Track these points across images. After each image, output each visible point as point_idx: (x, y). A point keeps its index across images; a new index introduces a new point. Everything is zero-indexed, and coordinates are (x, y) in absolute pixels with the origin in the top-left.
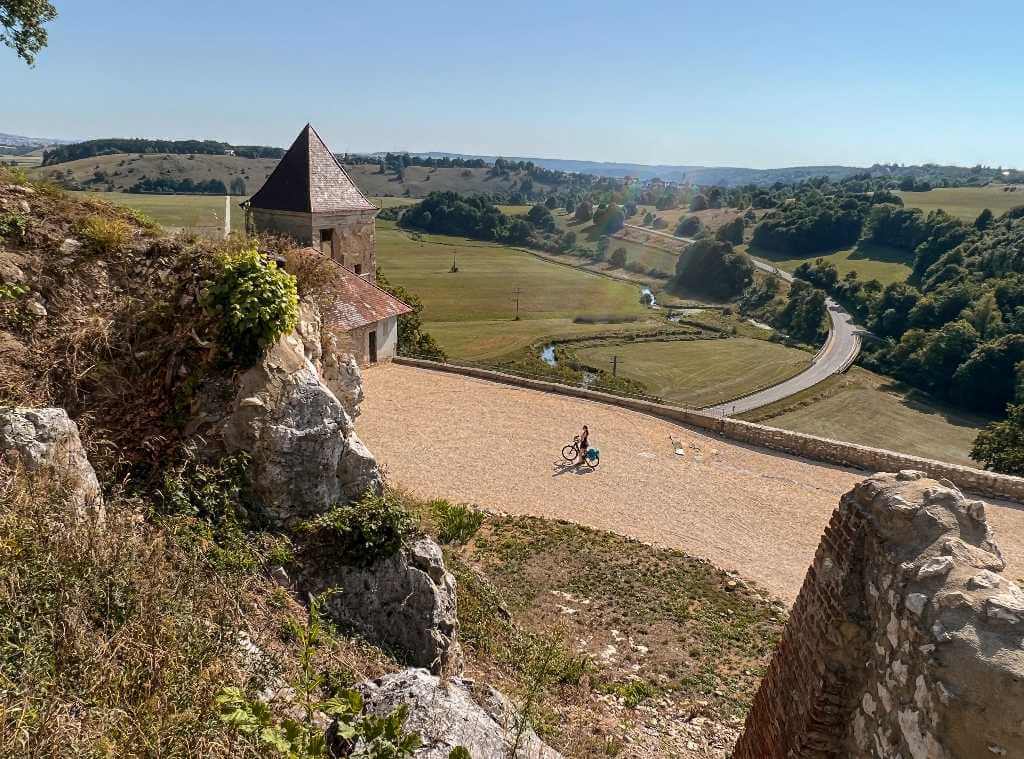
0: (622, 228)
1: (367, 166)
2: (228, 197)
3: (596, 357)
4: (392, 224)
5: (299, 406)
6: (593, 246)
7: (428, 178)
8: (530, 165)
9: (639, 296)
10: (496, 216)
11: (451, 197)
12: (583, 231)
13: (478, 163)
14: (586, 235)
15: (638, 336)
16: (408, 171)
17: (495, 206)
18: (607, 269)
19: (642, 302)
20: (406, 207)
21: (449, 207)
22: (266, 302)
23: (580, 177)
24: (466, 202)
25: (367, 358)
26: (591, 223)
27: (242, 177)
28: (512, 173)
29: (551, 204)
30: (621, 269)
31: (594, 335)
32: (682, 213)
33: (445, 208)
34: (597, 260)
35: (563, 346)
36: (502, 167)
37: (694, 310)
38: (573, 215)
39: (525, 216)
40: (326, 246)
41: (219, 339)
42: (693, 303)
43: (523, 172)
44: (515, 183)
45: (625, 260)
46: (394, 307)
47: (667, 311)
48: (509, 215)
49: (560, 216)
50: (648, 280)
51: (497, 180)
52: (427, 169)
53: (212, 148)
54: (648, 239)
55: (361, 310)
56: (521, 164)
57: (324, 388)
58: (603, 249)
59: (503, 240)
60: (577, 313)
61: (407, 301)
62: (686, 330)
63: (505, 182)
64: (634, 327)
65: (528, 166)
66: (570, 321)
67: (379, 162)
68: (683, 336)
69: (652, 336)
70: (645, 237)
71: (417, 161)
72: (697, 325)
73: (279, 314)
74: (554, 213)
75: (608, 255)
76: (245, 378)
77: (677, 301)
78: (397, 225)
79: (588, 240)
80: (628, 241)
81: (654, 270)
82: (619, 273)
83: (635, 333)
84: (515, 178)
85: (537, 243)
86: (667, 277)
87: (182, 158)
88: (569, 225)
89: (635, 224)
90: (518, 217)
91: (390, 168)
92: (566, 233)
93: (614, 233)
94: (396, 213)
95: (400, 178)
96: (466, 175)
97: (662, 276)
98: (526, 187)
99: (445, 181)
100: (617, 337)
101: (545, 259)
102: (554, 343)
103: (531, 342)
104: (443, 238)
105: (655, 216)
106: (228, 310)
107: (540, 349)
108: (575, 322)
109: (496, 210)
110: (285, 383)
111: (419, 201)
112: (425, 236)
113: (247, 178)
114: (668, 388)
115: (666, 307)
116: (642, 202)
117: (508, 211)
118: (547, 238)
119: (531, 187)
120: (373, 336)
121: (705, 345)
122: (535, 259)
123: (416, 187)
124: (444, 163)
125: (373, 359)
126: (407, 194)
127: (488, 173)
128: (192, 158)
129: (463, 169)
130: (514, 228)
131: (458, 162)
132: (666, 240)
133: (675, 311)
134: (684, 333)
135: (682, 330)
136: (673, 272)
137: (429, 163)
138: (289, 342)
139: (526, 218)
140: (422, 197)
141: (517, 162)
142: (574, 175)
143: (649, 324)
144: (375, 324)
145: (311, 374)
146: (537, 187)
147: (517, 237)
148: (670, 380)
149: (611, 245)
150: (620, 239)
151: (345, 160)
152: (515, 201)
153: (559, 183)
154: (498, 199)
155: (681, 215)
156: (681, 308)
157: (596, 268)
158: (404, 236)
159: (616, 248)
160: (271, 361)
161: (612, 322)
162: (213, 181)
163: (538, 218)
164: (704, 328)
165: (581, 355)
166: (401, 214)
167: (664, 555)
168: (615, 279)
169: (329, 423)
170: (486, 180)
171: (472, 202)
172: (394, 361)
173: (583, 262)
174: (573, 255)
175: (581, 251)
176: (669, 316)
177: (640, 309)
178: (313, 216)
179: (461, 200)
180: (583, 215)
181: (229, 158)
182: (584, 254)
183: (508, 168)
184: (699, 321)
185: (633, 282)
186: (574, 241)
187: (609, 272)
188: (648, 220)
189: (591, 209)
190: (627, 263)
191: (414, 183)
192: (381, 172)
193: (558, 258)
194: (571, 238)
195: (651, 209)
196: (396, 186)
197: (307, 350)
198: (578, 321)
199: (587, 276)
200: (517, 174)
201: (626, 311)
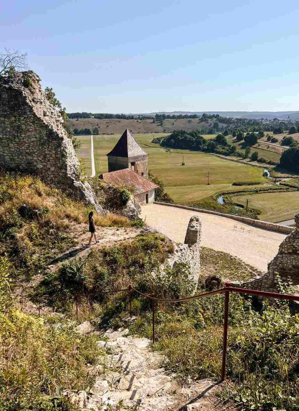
0: (257, 143)
1: (148, 120)
2: (92, 136)
3: (241, 200)
4: (157, 145)
5: (131, 211)
6: (243, 152)
7: (173, 124)
8: (218, 116)
9: (262, 173)
10: (201, 140)
11: (183, 133)
12: (239, 145)
13: (194, 116)
14: (241, 146)
15: (260, 191)
16: (165, 121)
17: (201, 135)
18: (250, 161)
19: (264, 176)
20: (164, 137)
21: (182, 137)
22: (127, 196)
23: (240, 120)
24: (189, 134)
25: (145, 201)
26: (243, 141)
27: (97, 127)
28: (209, 120)
29: (226, 133)
30: (256, 161)
31: (241, 190)
32: (285, 135)
33: (180, 137)
34: (245, 157)
35: (227, 196)
36: (205, 117)
37: (287, 179)
38: (235, 138)
39: (214, 139)
40: (133, 167)
41: (121, 202)
42: (287, 175)
43: (214, 119)
44: (211, 124)
45: (258, 157)
46: (154, 186)
47: (274, 179)
48: (207, 139)
49: (229, 139)
50: (268, 166)
51: (203, 123)
52: (173, 120)
53: (85, 116)
54: (268, 147)
55: (144, 188)
56: (214, 115)
57: (135, 208)
58: (248, 152)
59: (204, 151)
60: (234, 181)
61: (158, 184)
62: (282, 187)
63: (206, 124)
64: (258, 187)
65: (216, 116)
66: (231, 185)
67: (153, 118)
68: (280, 190)
69: (267, 190)
70: (267, 147)
71: (168, 117)
72: (287, 185)
73: (129, 198)
74: (226, 137)
75: (250, 155)
76: (124, 207)
77: (279, 175)
78: (160, 145)
79: (242, 148)
80: (260, 149)
81: (270, 161)
82: (255, 163)
83: (259, 189)
84: (211, 122)
85: (219, 151)
86: (276, 164)
87: (74, 120)
88: (234, 142)
89: (262, 141)
90: (211, 140)
91: (157, 120)
92: (232, 146)
93: (253, 145)
94: (160, 140)
95: (161, 125)
96: (189, 121)
97: (273, 164)
98: (216, 125)
99: (180, 125)
100: (251, 191)
101: (222, 158)
102: (223, 194)
103: (214, 194)
104: (179, 150)
105: (272, 137)
106: (122, 197)
107: (218, 197)
108: (233, 185)
109: (202, 138)
110: (129, 208)
111: (169, 134)
112: (172, 150)
113: (99, 127)
114: (271, 213)
115: (274, 177)
116: (268, 130)
117: (207, 137)
118: (223, 149)
119: (218, 126)
120: (147, 195)
121: (290, 194)
122: (217, 158)
123: (168, 128)
124: (180, 117)
125: (147, 202)
126: (164, 131)
127: (199, 120)
128: (77, 120)
129: (189, 119)
130: (209, 145)
131: (186, 117)
132: (277, 148)
133: (278, 179)
134: (281, 189)
135: (280, 187)
136: (278, 161)
137: (173, 117)
138: (130, 202)
139: (214, 140)
140: (171, 132)
141: (212, 115)
142: (237, 119)
143: (265, 185)
144: (147, 192)
145: (133, 206)
146: (221, 125)
147: (210, 149)
148: (272, 209)
149: (251, 151)
150: (255, 148)
151: (139, 118)
152: (211, 133)
153: (231, 124)
154: (203, 132)
155: (284, 136)
156: (281, 178)
157: (244, 161)
158: (163, 150)
159: (254, 152)
160: (128, 204)
161: (249, 184)
162: (86, 129)
163: (220, 140)
164: (291, 186)
165: (235, 199)
166: (162, 140)
167: (218, 252)
168: (253, 166)
169: (136, 213)
170: (199, 123)
171: (191, 134)
172: (154, 203)
173: (239, 158)
174: (235, 156)
175: (238, 154)
176: (275, 182)
177: (263, 179)
178: (129, 159)
179: (187, 134)
180: (240, 138)
181: (92, 119)
182: (239, 155)
183: (208, 118)
184: (288, 184)
185: (260, 167)
186: (235, 150)
187: (250, 163)
188: (269, 139)
189: (244, 135)
190: (258, 158)
191: (168, 126)
192: (154, 122)
193: (227, 157)
194: (234, 148)
195: (271, 134)
196: (160, 128)
197: (132, 203)
198: (234, 184)
199: (240, 164)
200: (212, 120)
201: (256, 180)
